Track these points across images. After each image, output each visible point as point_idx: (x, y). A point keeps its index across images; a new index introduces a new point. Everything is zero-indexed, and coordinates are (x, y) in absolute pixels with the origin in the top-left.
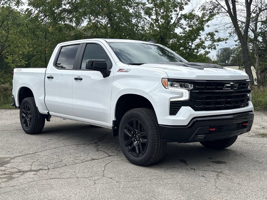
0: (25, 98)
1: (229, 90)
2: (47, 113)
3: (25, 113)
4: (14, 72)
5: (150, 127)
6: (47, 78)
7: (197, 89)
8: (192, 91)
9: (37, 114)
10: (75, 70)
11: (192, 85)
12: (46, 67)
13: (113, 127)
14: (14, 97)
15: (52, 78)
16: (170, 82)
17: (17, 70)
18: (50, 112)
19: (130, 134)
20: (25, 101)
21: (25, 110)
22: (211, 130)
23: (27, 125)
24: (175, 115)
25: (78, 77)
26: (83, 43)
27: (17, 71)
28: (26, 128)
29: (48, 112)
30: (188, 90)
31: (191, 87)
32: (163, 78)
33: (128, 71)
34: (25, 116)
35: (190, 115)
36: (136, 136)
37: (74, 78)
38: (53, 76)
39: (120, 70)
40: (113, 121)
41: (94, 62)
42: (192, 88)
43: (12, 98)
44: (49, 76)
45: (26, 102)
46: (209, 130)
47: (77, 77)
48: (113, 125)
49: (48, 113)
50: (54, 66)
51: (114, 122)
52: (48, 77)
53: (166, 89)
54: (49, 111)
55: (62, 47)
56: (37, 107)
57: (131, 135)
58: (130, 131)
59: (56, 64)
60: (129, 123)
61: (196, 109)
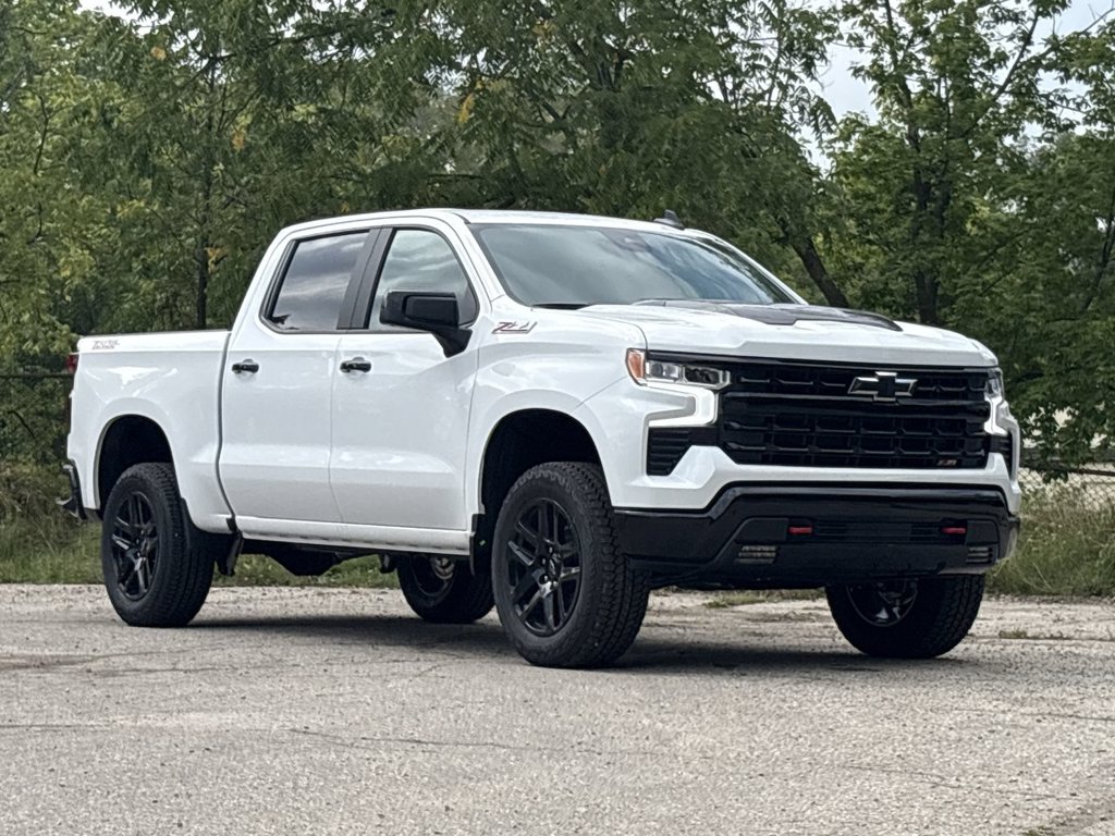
0: (131, 465)
1: (872, 396)
2: (225, 525)
3: (125, 536)
4: (80, 353)
5: (587, 521)
6: (233, 373)
7: (747, 387)
8: (729, 394)
9: (182, 535)
10: (347, 333)
11: (728, 374)
12: (229, 326)
13: (474, 541)
14: (75, 470)
15: (254, 369)
16: (653, 362)
17: (97, 342)
18: (238, 518)
19: (527, 556)
20: (132, 476)
21: (127, 520)
22: (795, 530)
23: (133, 588)
24: (667, 473)
25: (355, 359)
26: (382, 228)
27: (98, 348)
28: (127, 603)
29: (230, 516)
30: (715, 391)
31: (724, 380)
32: (631, 350)
33: (528, 328)
34: (126, 547)
35: (715, 473)
36: (548, 562)
37: (339, 366)
38: (256, 361)
39: (506, 327)
40: (474, 516)
41: (409, 300)
42: (728, 382)
43: (66, 473)
44: (240, 361)
45: (137, 482)
46: (789, 533)
47: (349, 359)
48: (473, 530)
49: (231, 522)
50: (263, 322)
51: (478, 521)
52: (238, 368)
53: (638, 387)
54: (234, 515)
55: (298, 242)
56: (184, 501)
57: (531, 559)
58: (527, 547)
59: (271, 314)
60: (524, 519)
61: (739, 457)
